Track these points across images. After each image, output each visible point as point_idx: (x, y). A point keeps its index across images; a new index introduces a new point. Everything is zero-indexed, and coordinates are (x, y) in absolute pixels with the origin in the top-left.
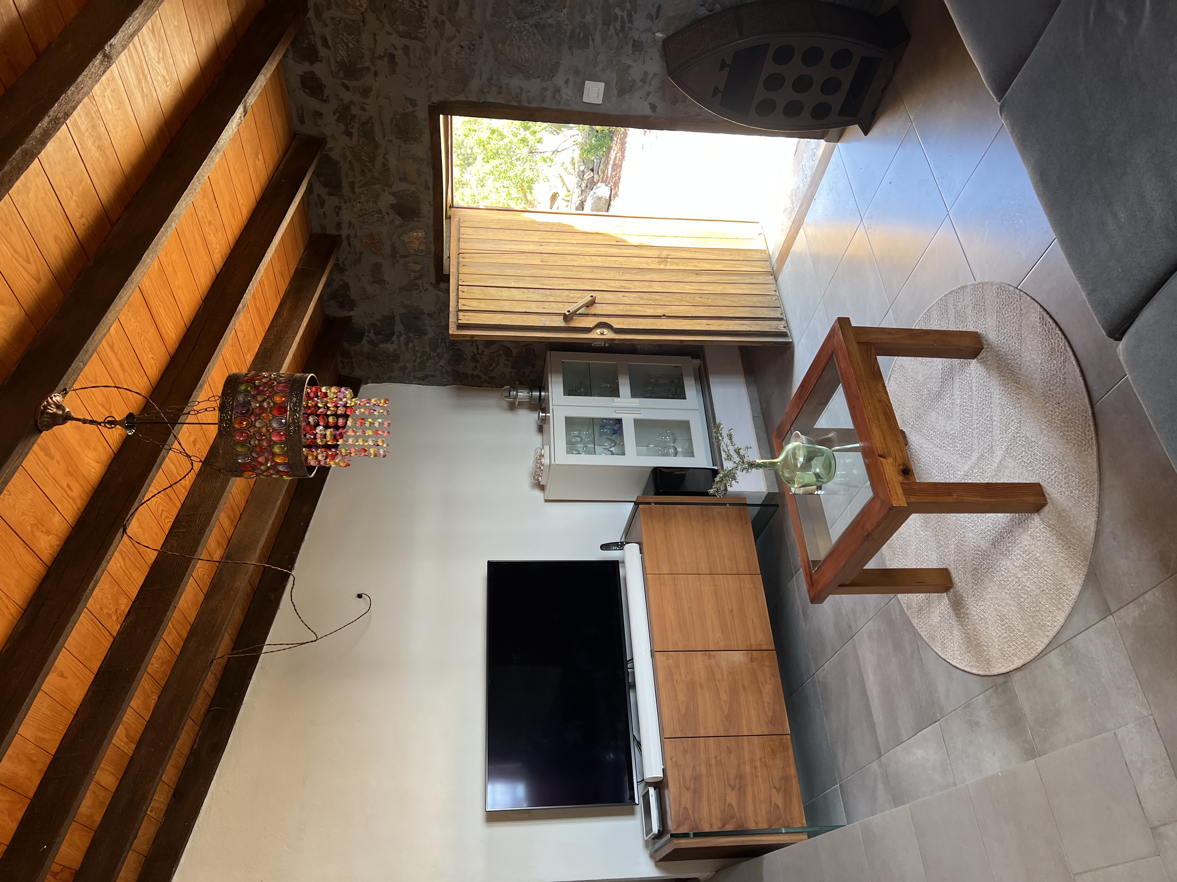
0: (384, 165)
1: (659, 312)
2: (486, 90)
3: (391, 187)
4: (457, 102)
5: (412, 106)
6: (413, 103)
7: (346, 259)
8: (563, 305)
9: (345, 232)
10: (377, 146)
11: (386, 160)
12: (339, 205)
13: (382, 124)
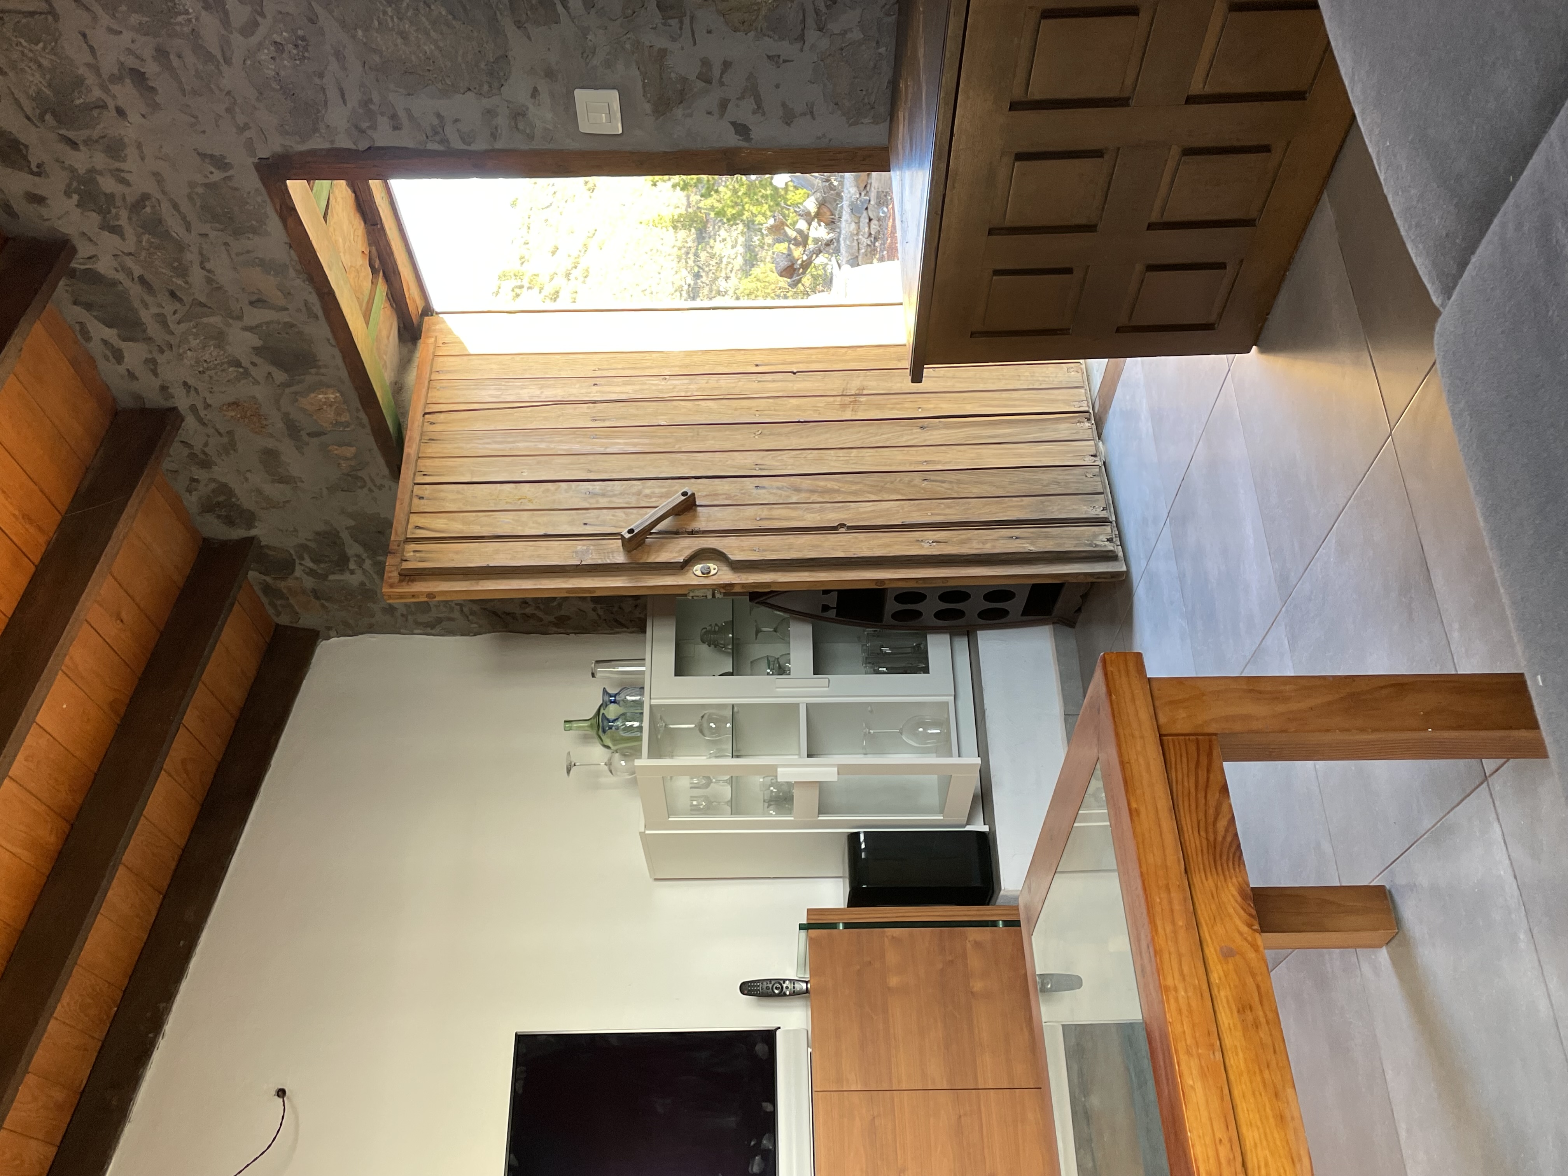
0: (209, 281)
1: (832, 517)
2: (365, 125)
3: (240, 318)
4: (313, 152)
5: (219, 168)
6: (220, 163)
7: (206, 444)
8: (626, 514)
9: (182, 402)
10: (181, 247)
11: (209, 271)
12: (150, 356)
13: (176, 206)
